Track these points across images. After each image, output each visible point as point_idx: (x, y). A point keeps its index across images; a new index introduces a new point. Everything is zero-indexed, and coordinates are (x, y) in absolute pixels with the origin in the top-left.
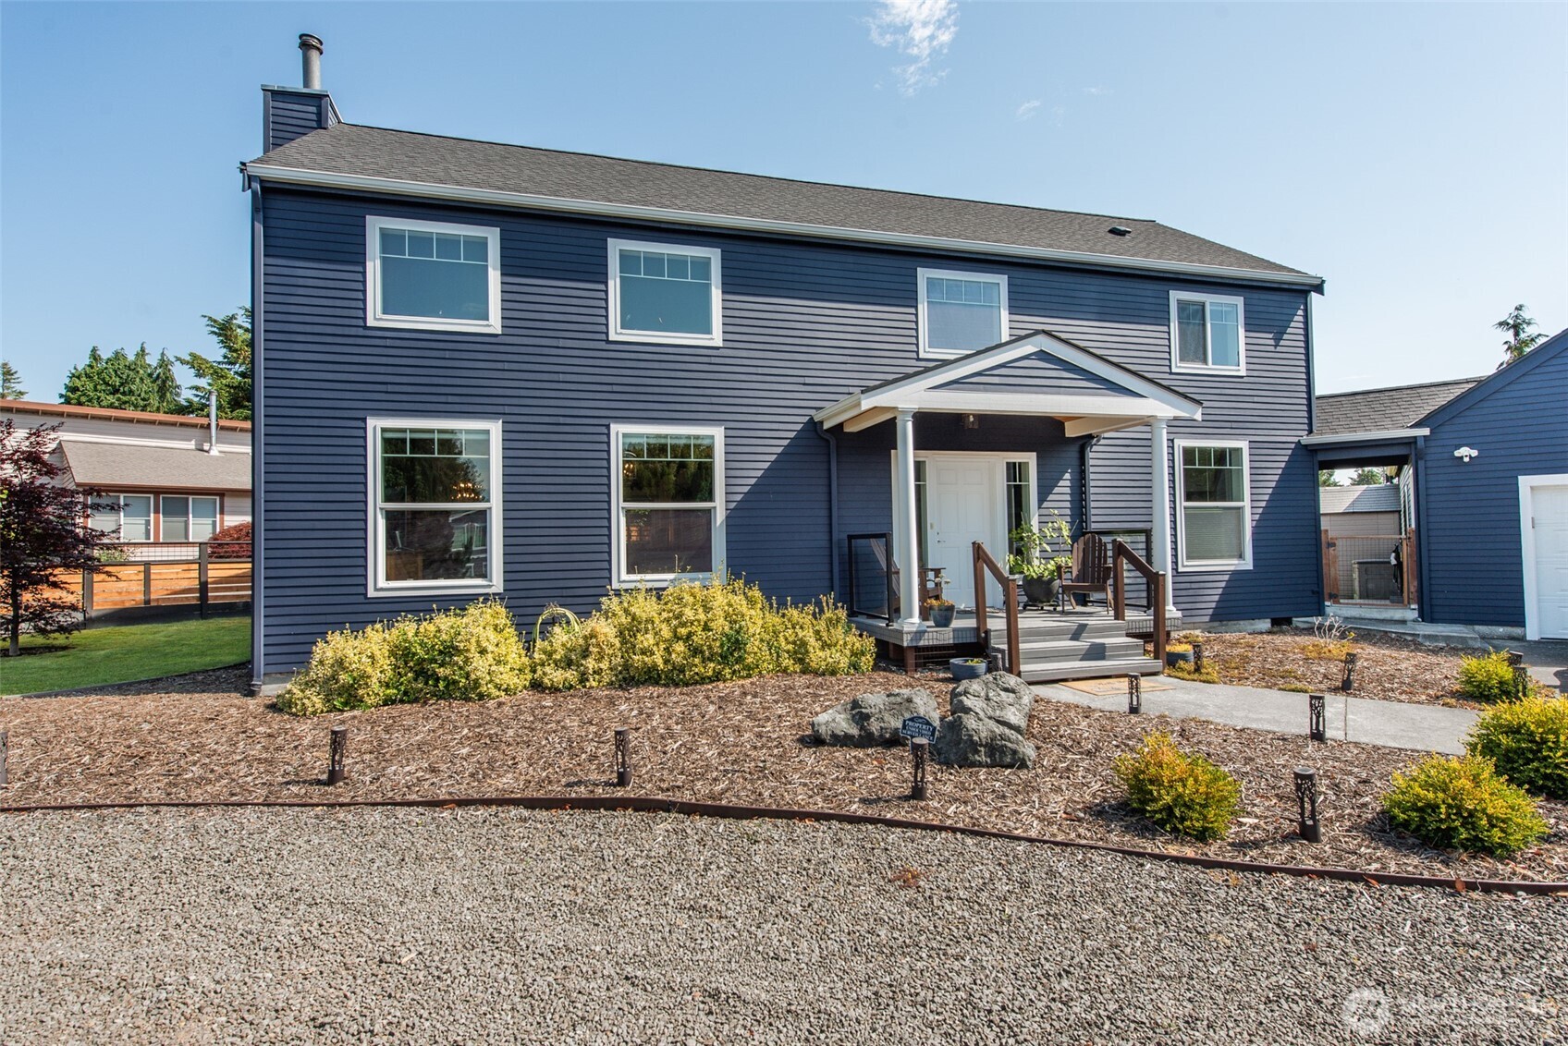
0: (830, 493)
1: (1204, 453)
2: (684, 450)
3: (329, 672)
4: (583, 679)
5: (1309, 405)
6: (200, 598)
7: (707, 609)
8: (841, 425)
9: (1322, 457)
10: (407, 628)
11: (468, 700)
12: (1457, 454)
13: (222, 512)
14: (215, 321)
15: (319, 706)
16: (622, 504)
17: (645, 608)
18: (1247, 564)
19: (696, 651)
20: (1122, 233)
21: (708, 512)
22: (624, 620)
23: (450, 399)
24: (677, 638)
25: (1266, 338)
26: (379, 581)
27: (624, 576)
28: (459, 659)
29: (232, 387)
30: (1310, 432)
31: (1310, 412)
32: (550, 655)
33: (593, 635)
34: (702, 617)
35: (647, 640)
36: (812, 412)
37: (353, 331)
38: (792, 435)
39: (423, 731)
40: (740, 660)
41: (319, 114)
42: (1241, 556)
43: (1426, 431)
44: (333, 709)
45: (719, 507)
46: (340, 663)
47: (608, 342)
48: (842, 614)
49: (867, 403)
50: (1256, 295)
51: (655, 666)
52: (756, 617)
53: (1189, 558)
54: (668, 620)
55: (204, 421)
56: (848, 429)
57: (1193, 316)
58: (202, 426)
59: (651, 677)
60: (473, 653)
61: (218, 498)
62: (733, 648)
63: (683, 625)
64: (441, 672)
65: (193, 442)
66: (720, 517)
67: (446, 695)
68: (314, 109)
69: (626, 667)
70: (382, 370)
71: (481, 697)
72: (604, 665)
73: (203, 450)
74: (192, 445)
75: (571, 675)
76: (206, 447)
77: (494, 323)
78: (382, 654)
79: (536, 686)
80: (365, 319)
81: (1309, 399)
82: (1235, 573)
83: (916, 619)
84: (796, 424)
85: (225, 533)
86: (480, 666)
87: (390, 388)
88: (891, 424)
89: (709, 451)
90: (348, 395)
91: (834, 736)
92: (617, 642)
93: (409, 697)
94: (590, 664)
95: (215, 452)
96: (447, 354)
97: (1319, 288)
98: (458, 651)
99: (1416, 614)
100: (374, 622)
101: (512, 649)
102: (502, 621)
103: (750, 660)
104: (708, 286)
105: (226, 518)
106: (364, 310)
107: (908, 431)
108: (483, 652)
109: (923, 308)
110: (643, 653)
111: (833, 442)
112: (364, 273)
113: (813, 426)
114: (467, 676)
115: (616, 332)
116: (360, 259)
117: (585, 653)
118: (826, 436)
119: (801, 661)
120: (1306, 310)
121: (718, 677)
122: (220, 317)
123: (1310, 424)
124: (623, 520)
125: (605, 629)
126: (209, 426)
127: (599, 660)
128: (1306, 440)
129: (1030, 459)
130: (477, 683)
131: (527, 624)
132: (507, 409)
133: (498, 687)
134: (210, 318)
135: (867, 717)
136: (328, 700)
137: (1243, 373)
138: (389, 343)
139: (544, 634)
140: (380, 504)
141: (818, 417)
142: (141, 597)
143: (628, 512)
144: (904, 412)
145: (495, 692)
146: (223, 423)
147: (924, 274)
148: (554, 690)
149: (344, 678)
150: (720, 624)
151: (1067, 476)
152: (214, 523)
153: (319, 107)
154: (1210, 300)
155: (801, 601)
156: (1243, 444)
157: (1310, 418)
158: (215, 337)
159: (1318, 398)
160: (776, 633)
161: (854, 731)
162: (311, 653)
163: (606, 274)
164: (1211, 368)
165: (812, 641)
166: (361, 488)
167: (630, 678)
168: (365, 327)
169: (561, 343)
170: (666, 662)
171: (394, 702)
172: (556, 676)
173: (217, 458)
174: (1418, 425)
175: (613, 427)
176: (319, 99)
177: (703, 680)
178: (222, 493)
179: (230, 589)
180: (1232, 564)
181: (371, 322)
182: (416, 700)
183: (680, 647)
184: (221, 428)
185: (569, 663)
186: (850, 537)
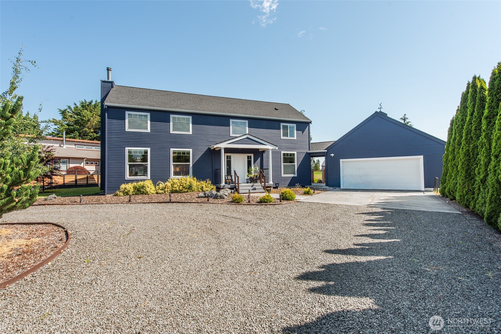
0: (212, 161)
1: (287, 154)
2: (184, 153)
3: (124, 190)
4: (165, 192)
5: (309, 145)
6: (75, 183)
7: (186, 181)
8: (215, 149)
9: (311, 155)
10: (135, 184)
11: (146, 195)
12: (331, 155)
13: (69, 163)
14: (61, 110)
15: (122, 195)
16: (173, 163)
17: (175, 181)
18: (296, 175)
19: (184, 187)
20: (277, 109)
21: (189, 165)
22: (172, 183)
23: (141, 144)
24: (181, 185)
25: (300, 132)
26: (128, 177)
27: (173, 176)
28: (145, 188)
29: (67, 129)
30: (309, 150)
31: (309, 146)
32: (159, 188)
33: (167, 185)
34: (185, 182)
35: (176, 186)
36: (209, 146)
37: (123, 132)
38: (205, 150)
39: (140, 198)
40: (191, 189)
41: (112, 85)
42: (294, 174)
43: (326, 151)
44: (124, 195)
45: (191, 164)
46: (125, 188)
47: (170, 133)
48: (210, 182)
49: (215, 146)
50: (298, 124)
51: (177, 190)
52: (195, 183)
53: (284, 174)
54: (179, 183)
55: (62, 139)
56: (216, 150)
57: (285, 128)
58: (61, 140)
59: (176, 192)
60: (147, 187)
61: (68, 160)
62: (190, 187)
63: (182, 183)
64: (142, 190)
65: (58, 144)
66: (191, 166)
67: (142, 194)
68: (111, 84)
69: (172, 190)
70: (128, 139)
71: (148, 194)
72: (169, 190)
73: (61, 147)
74: (58, 145)
75: (163, 191)
76: (62, 146)
77: (149, 130)
78: (132, 187)
79: (157, 193)
80: (125, 130)
81: (309, 144)
82: (293, 177)
83: (224, 183)
84: (206, 148)
85: (71, 168)
86: (148, 189)
87: (130, 142)
88: (220, 150)
89: (189, 153)
90: (122, 143)
91: (201, 197)
92: (171, 186)
93: (136, 194)
94: (166, 190)
95: (65, 147)
96: (140, 136)
97: (311, 123)
98: (145, 187)
99: (325, 185)
100: (129, 182)
101: (153, 188)
102: (151, 183)
103: (193, 189)
104: (189, 123)
105: (70, 165)
106: (125, 128)
107: (223, 151)
108: (148, 187)
109: (231, 127)
110: (175, 188)
111: (213, 152)
112: (125, 122)
113: (209, 149)
114: (146, 191)
115: (172, 132)
116: (124, 119)
117: (165, 188)
118: (212, 151)
119: (202, 190)
120: (309, 127)
121: (187, 192)
122: (63, 109)
123: (309, 149)
124: (173, 166)
125: (169, 184)
126: (63, 140)
127: (168, 189)
128: (308, 152)
129: (252, 155)
130: (147, 192)
131: (155, 183)
132: (151, 146)
133: (151, 193)
134: (60, 109)
135: (206, 194)
136: (124, 194)
137: (296, 139)
138: (129, 134)
139: (158, 185)
140: (128, 163)
141: (210, 147)
142: (63, 183)
143: (174, 165)
144: (222, 148)
145: (150, 194)
146: (67, 139)
147: (231, 121)
148: (160, 194)
149: (126, 191)
150: (188, 183)
151: (259, 158)
152: (67, 166)
153: (112, 84)
154: (289, 125)
155: (203, 180)
156: (295, 153)
157: (309, 147)
158: (61, 114)
159: (311, 143)
160: (198, 185)
161: (204, 196)
162: (120, 187)
163: (170, 121)
164: (289, 138)
165: (205, 187)
166: (124, 160)
167: (173, 192)
168: (125, 131)
169: (161, 134)
170: (179, 189)
171: (134, 195)
172: (160, 191)
173: (66, 149)
174: (325, 150)
175: (171, 149)
176: (112, 83)
177: (185, 192)
178: (69, 158)
179: (82, 181)
180: (292, 175)
181: (126, 130)
182: (138, 195)
183: (181, 187)
184: (66, 141)
185: (162, 189)
186: (216, 170)
